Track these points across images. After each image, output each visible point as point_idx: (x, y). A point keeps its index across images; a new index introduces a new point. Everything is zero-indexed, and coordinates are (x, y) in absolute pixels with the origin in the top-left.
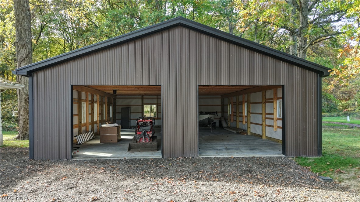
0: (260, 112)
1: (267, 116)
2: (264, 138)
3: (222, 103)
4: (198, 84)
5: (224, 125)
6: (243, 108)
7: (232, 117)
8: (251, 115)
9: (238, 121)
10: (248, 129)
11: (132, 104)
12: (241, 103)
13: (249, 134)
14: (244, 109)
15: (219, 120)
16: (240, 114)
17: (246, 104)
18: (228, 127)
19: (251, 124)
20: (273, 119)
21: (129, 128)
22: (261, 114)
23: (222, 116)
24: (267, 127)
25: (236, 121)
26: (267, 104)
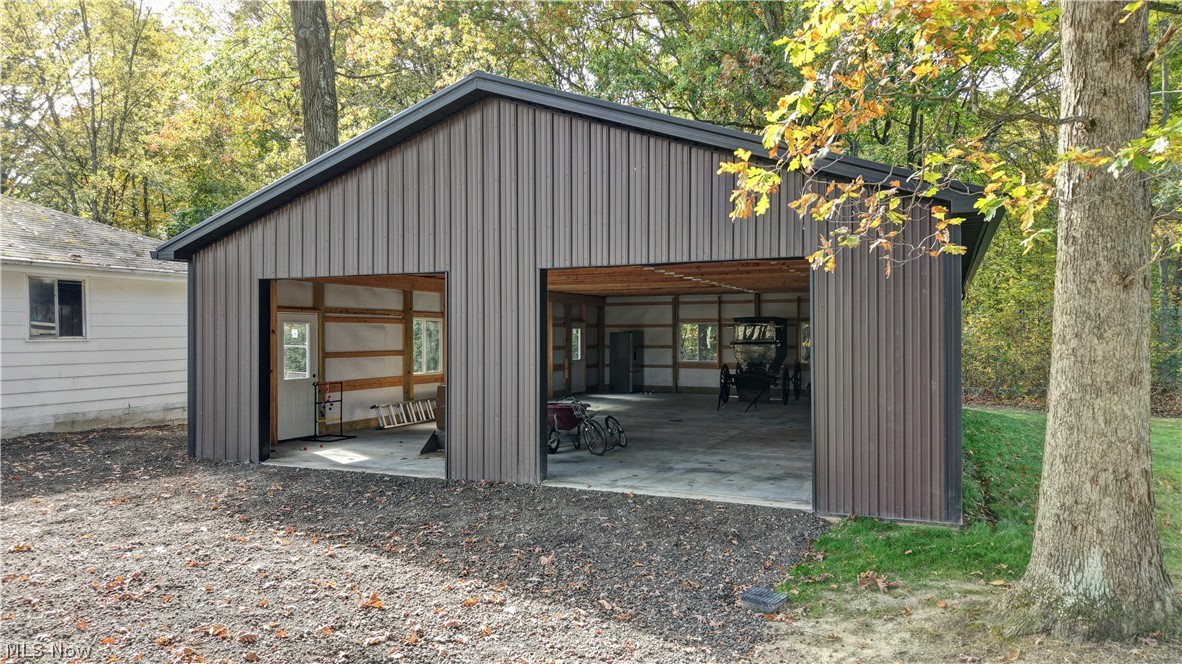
4: (539, 266)
11: (647, 320)
21: (631, 390)
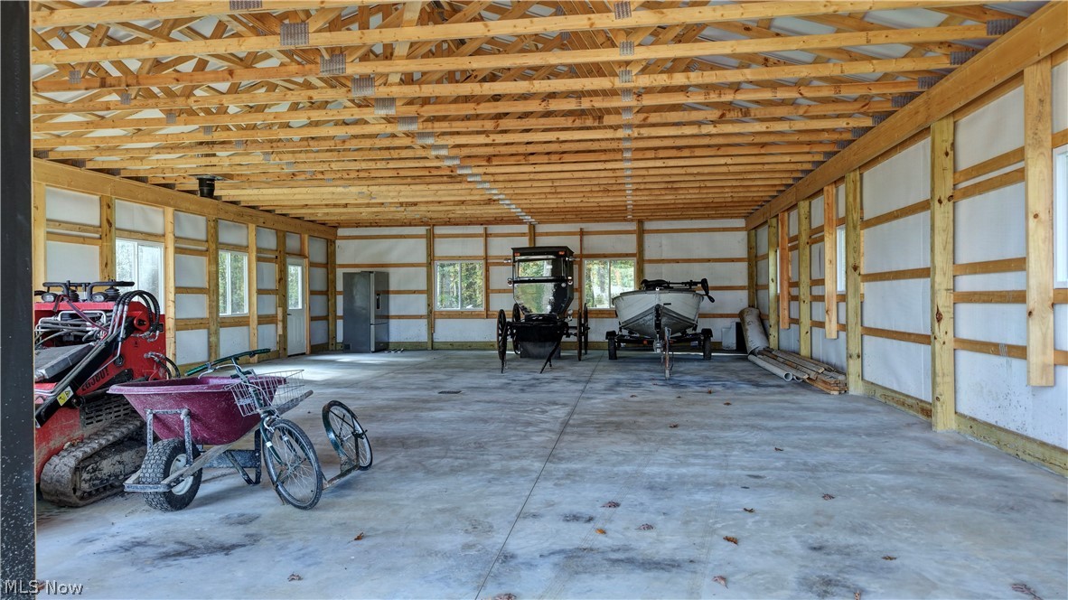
0: (920, 262)
1: (967, 283)
2: (945, 422)
3: (750, 248)
5: (755, 340)
6: (827, 258)
7: (784, 304)
8: (865, 287)
9: (805, 321)
10: (851, 362)
12: (816, 236)
13: (856, 388)
14: (833, 262)
15: (738, 320)
16: (817, 291)
17: (841, 235)
18: (767, 352)
19: (866, 338)
20: (1019, 297)
21: (373, 349)
22: (925, 273)
23: (751, 306)
24: (965, 357)
25: (796, 321)
26: (964, 205)
